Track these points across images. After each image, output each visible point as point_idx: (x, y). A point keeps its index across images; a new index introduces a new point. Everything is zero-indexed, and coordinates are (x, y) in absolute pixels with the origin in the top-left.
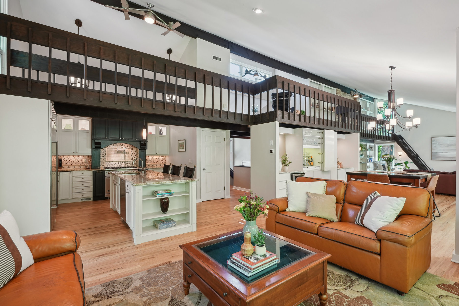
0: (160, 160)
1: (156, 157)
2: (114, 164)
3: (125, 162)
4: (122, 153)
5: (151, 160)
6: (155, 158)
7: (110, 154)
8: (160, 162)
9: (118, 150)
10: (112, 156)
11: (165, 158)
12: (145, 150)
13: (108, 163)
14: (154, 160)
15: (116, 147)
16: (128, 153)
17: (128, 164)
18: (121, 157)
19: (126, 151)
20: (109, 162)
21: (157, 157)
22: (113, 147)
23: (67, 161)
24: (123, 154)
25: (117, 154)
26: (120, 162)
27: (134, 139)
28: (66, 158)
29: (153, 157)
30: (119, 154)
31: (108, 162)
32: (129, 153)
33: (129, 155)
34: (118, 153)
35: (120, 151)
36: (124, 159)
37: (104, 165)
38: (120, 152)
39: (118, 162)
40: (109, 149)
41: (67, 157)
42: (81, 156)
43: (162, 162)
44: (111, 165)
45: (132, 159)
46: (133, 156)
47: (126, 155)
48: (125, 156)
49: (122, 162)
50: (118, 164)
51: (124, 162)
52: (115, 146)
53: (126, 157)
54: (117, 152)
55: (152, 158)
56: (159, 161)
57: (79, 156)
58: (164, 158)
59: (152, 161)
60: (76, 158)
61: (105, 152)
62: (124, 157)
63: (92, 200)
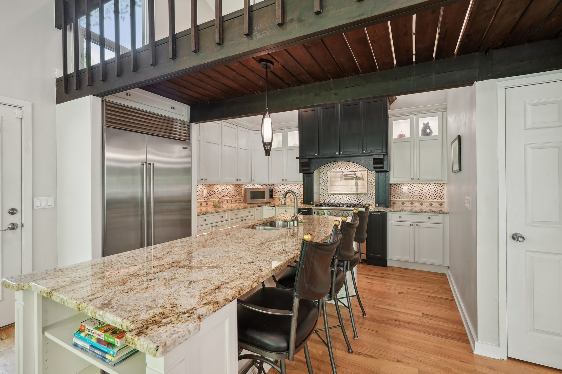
0: (428, 193)
1: (419, 185)
2: (340, 197)
3: (357, 194)
4: (352, 179)
5: (407, 192)
6: (416, 188)
7: (334, 182)
8: (428, 196)
9: (345, 173)
10: (337, 184)
11: (443, 187)
12: (387, 173)
13: (331, 197)
14: (415, 194)
15: (343, 169)
16: (363, 179)
17: (362, 199)
18: (349, 187)
19: (359, 174)
20: (333, 194)
21: (422, 186)
22: (338, 170)
24: (353, 182)
25: (344, 181)
26: (349, 194)
27: (360, 152)
29: (413, 187)
30: (348, 181)
31: (331, 194)
32: (364, 178)
33: (364, 182)
34: (346, 179)
35: (348, 176)
36: (355, 189)
37: (326, 199)
38: (349, 177)
39: (346, 194)
40: (332, 174)
43: (433, 198)
44: (335, 200)
45: (369, 190)
46: (371, 185)
47: (359, 182)
48: (357, 185)
49: (352, 196)
50: (345, 199)
51: (354, 196)
52: (341, 167)
53: (359, 187)
54: (344, 177)
55: (410, 188)
56: (427, 195)
58: (440, 188)
59: (410, 194)
61: (326, 178)
62: (355, 187)
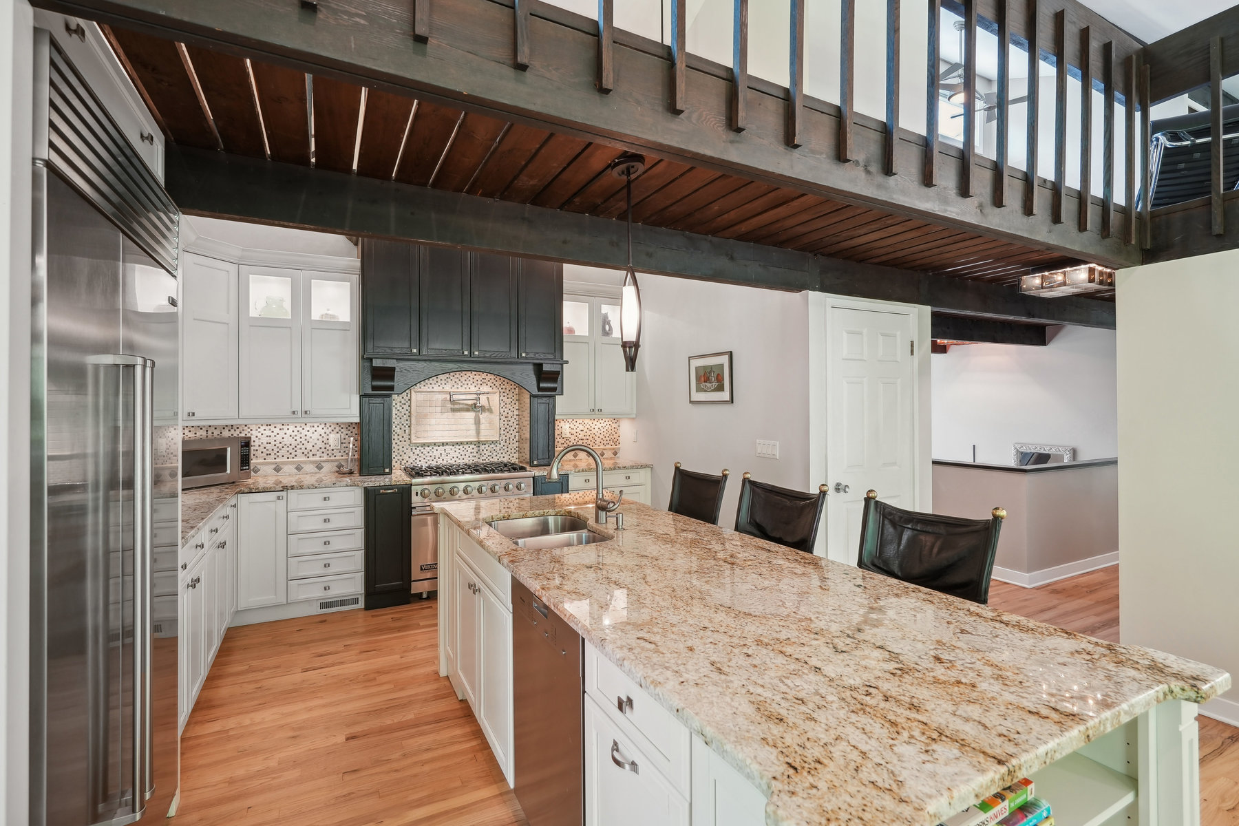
0: (598, 434)
1: (586, 421)
2: (439, 452)
3: (478, 443)
4: (468, 410)
5: (568, 435)
6: (581, 427)
7: (425, 416)
8: (599, 440)
9: (455, 397)
10: (433, 421)
11: (617, 424)
12: (551, 399)
13: (417, 452)
14: (580, 437)
15: (448, 388)
16: (490, 410)
17: (488, 453)
18: (462, 427)
19: (483, 401)
20: (424, 445)
21: (590, 422)
22: (436, 388)
23: (273, 443)
24: (471, 415)
25: (450, 415)
26: (461, 443)
27: (514, 354)
28: (268, 433)
29: (577, 425)
30: (458, 414)
31: (417, 445)
32: (493, 408)
33: (492, 416)
34: (453, 410)
35: (459, 404)
36: (473, 433)
37: (405, 457)
38: (461, 406)
39: (454, 444)
40: (421, 397)
41: (272, 427)
42: (323, 426)
43: (605, 442)
44: (429, 458)
45: (502, 432)
46: (506, 423)
47: (484, 417)
48: (477, 422)
49: (466, 447)
50: (453, 454)
51: (473, 446)
52: (443, 382)
53: (482, 427)
54: (449, 406)
55: (572, 426)
56: (596, 438)
57: (316, 425)
58: (614, 425)
59: (573, 437)
60: (305, 432)
61: (406, 407)
62: (473, 427)
63: (363, 607)
